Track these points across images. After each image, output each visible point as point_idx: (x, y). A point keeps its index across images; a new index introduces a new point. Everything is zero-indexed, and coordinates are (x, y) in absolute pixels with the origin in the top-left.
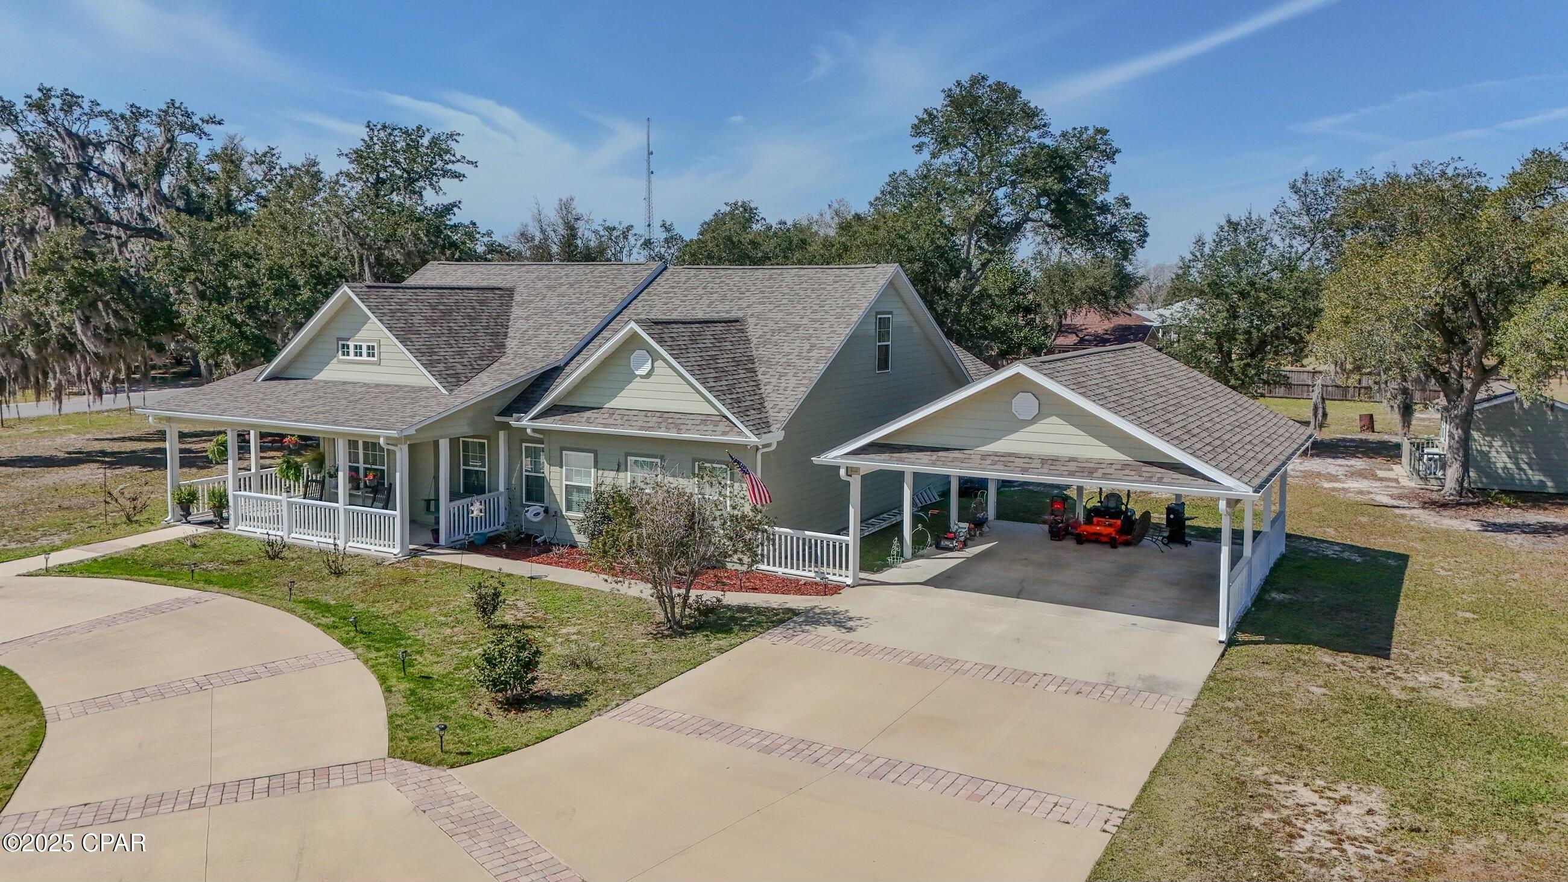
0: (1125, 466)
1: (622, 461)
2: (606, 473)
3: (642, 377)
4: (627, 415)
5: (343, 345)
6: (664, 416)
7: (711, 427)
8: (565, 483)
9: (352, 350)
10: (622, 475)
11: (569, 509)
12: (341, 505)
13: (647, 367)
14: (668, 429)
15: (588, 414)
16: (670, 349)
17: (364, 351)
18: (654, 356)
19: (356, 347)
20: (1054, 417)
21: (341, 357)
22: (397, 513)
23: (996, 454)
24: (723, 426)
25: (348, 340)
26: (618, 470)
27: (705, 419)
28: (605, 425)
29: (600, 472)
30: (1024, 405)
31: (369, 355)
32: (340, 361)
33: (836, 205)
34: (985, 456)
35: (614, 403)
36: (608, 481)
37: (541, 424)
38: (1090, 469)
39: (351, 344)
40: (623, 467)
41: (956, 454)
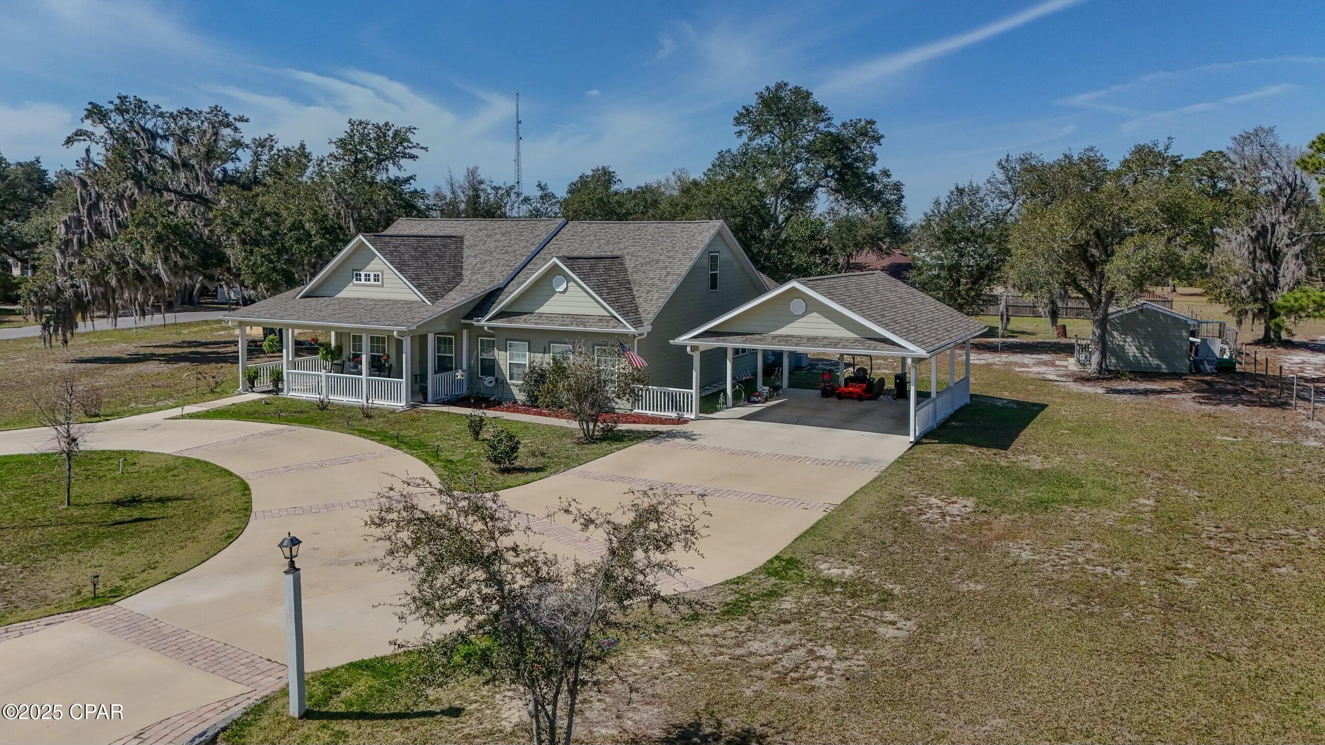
0: (855, 341)
1: (547, 347)
2: (537, 355)
3: (560, 292)
4: (551, 317)
5: (357, 275)
6: (575, 318)
7: (605, 324)
8: (509, 361)
9: (363, 277)
10: (547, 355)
11: (511, 378)
12: (364, 377)
13: (564, 286)
14: (578, 325)
15: (525, 317)
16: (579, 275)
17: (372, 278)
18: (569, 279)
19: (366, 275)
20: (815, 314)
21: (356, 282)
22: (404, 380)
23: (781, 336)
24: (614, 321)
25: (360, 270)
26: (544, 353)
27: (601, 319)
28: (536, 324)
29: (532, 354)
30: (797, 306)
31: (375, 280)
32: (354, 285)
33: (678, 173)
34: (774, 338)
35: (542, 310)
36: (537, 360)
37: (494, 324)
38: (834, 342)
39: (363, 274)
40: (547, 351)
41: (758, 336)
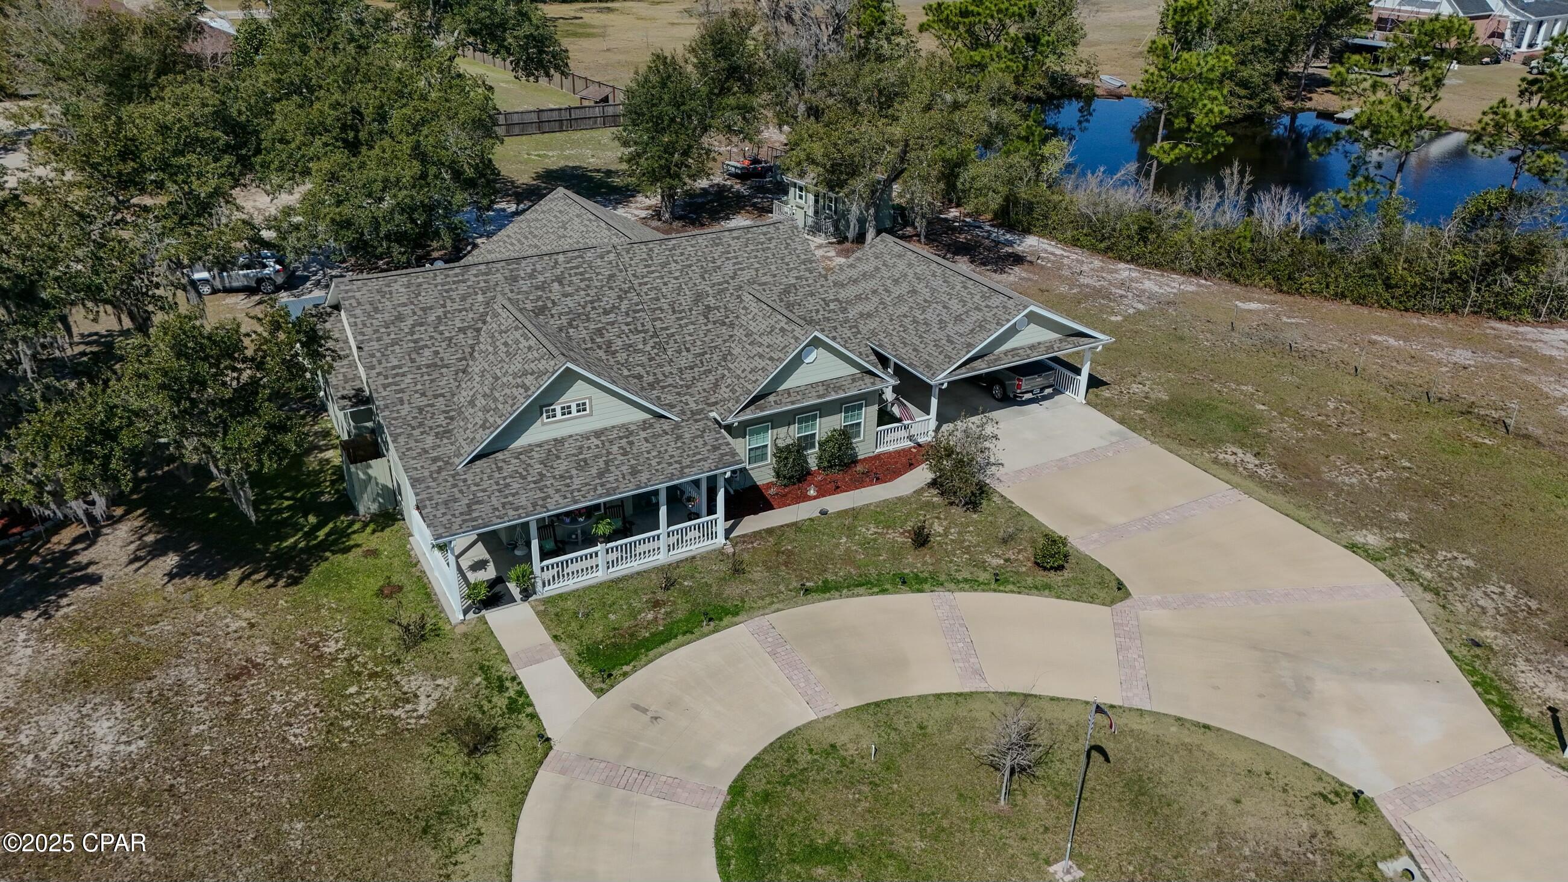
0: (1061, 341)
1: (792, 420)
2: (779, 431)
3: (808, 363)
4: (799, 391)
5: (548, 411)
6: (828, 385)
7: (861, 382)
8: (747, 447)
9: (559, 412)
10: (791, 428)
12: (663, 531)
13: (814, 356)
14: (836, 392)
15: (771, 398)
17: (574, 409)
19: (563, 408)
20: (1032, 325)
21: (546, 421)
22: (718, 515)
23: (1008, 351)
24: (868, 379)
25: (551, 405)
26: (789, 425)
27: (854, 379)
28: (793, 403)
29: (775, 431)
31: (578, 411)
32: (543, 424)
34: (1006, 353)
35: (786, 385)
36: (782, 436)
37: (745, 417)
38: (1050, 348)
39: (558, 408)
40: (792, 423)
41: (992, 357)
